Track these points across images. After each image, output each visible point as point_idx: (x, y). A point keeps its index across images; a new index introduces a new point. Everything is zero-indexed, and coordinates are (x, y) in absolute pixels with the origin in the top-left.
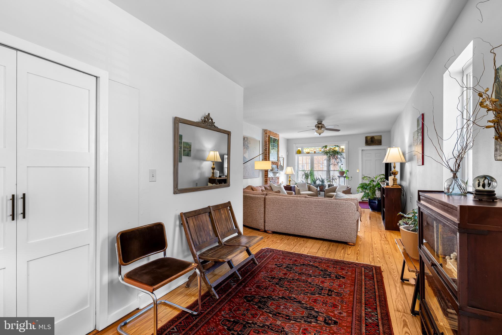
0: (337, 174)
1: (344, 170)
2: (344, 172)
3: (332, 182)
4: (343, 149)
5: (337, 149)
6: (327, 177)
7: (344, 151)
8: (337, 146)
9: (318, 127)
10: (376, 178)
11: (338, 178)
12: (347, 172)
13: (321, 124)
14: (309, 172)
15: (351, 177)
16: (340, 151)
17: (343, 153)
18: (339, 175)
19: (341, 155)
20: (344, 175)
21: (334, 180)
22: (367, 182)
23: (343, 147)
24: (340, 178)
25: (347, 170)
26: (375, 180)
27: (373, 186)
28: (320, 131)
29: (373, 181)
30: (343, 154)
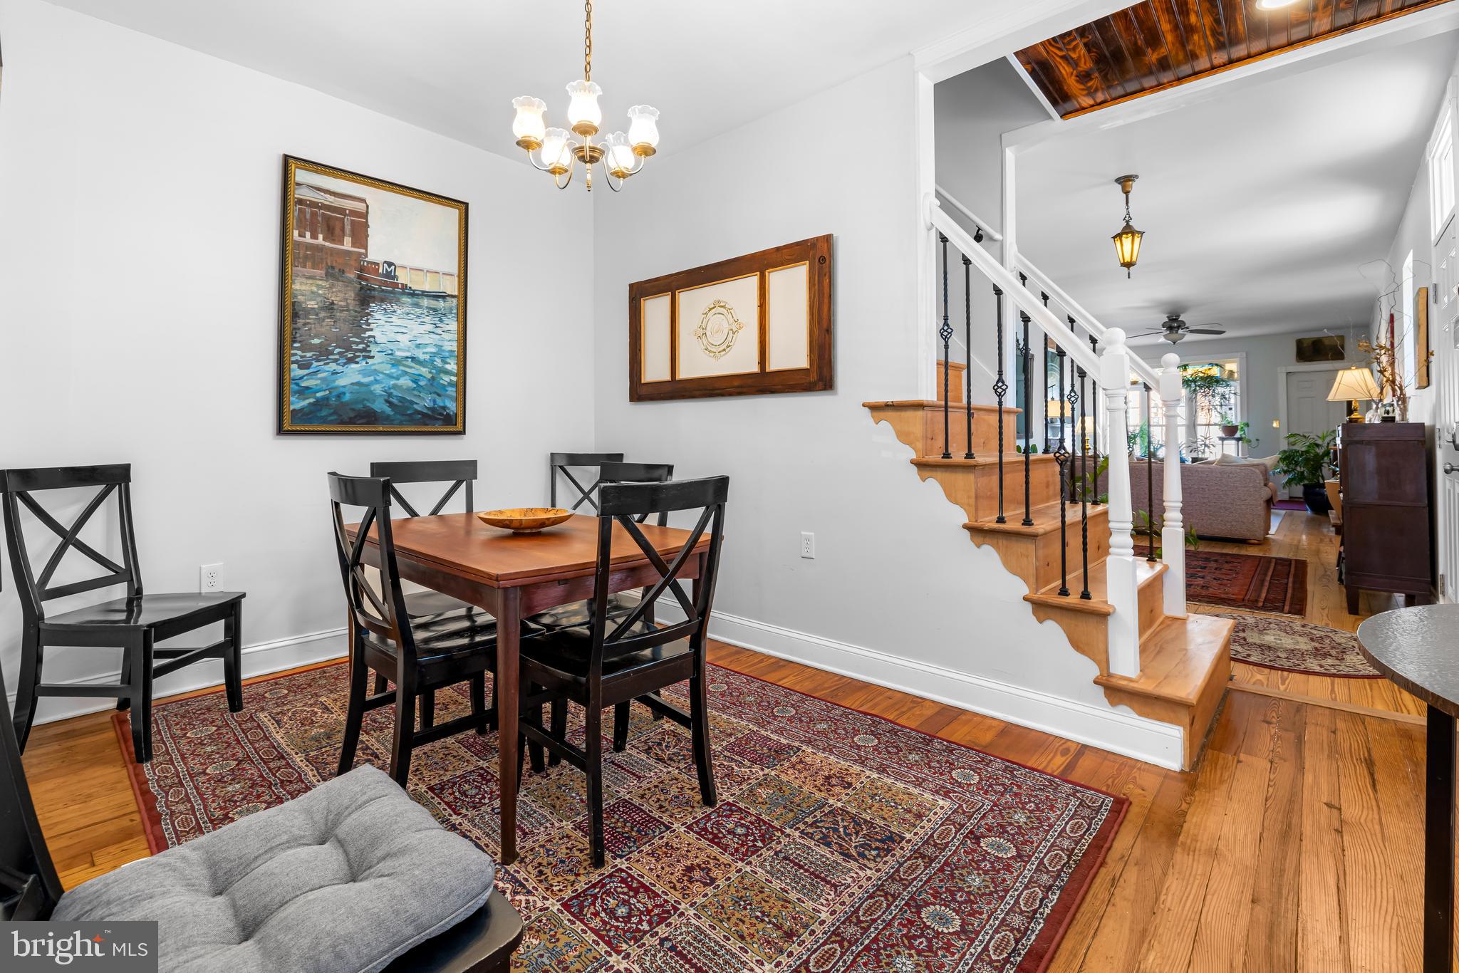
0: (1217, 432)
1: (1235, 423)
2: (1236, 427)
3: (1203, 453)
4: (1231, 373)
5: (1215, 371)
6: (1188, 440)
7: (1236, 375)
8: (1217, 365)
9: (1170, 328)
10: (1324, 438)
11: (1220, 442)
12: (1246, 429)
13: (1176, 320)
14: (1138, 428)
15: (1257, 440)
16: (1225, 376)
17: (1233, 380)
18: (1222, 434)
19: (1228, 385)
20: (1238, 435)
21: (1209, 447)
22: (1300, 447)
23: (1232, 366)
24: (1225, 442)
25: (1245, 421)
26: (1319, 442)
27: (1317, 455)
28: (1174, 336)
29: (1318, 445)
30: (1232, 383)
